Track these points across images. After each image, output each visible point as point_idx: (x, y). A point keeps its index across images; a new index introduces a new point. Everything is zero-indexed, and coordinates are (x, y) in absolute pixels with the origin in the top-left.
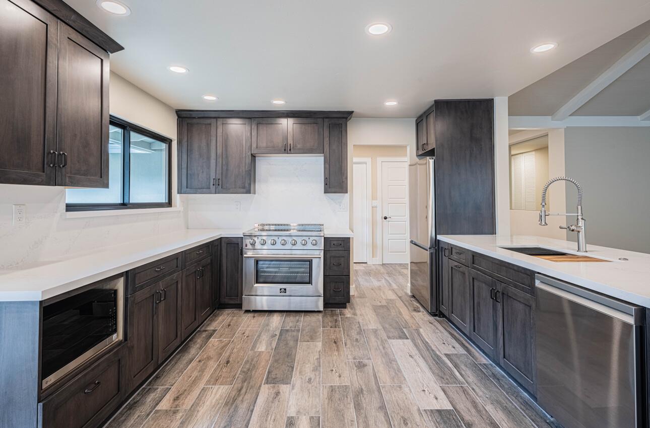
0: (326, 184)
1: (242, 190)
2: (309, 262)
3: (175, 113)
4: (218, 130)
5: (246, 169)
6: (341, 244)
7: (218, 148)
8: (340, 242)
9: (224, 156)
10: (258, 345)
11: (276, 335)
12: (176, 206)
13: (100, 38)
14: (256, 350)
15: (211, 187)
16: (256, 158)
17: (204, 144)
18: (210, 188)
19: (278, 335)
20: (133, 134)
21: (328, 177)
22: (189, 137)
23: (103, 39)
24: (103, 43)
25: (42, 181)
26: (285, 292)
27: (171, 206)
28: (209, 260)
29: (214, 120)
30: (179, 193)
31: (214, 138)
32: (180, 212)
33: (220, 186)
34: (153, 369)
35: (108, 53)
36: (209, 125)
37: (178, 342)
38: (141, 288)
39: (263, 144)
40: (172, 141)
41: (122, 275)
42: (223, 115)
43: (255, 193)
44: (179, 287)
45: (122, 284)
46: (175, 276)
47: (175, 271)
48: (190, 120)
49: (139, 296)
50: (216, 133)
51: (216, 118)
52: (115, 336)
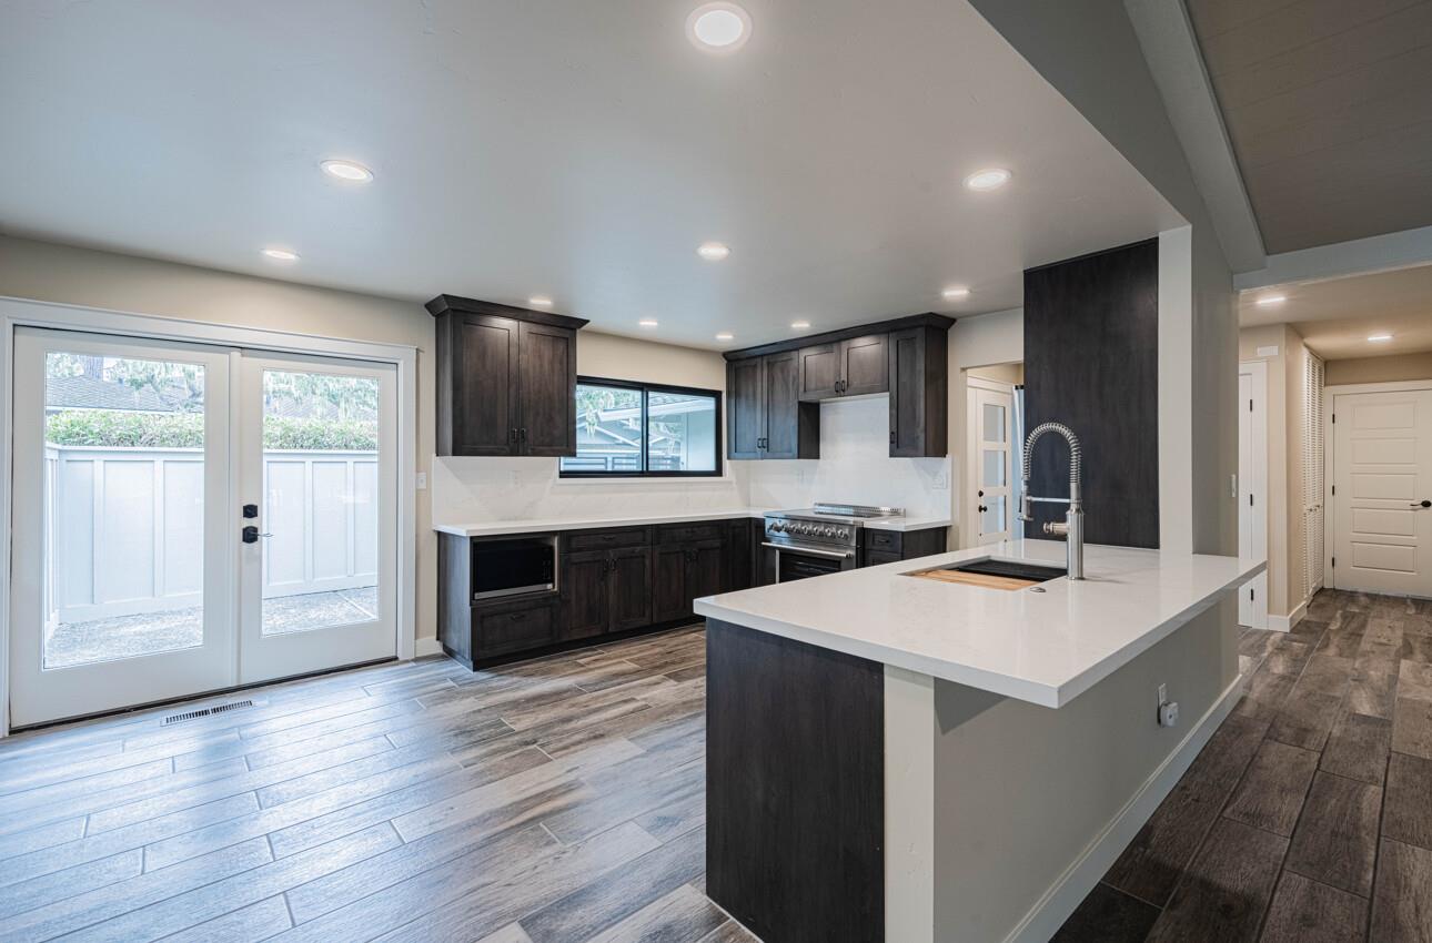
0: (893, 444)
1: (788, 454)
3: (720, 357)
5: (793, 424)
6: (888, 542)
7: (764, 397)
9: (770, 407)
12: (726, 476)
16: (821, 406)
18: (756, 452)
21: (895, 430)
22: (737, 385)
23: (565, 321)
24: (565, 325)
28: (717, 543)
29: (759, 360)
30: (729, 458)
31: (759, 384)
32: (731, 483)
33: (766, 448)
34: (599, 633)
35: (575, 330)
36: (755, 366)
37: (645, 621)
38: (579, 550)
39: (811, 385)
40: (720, 392)
41: (554, 533)
42: (768, 350)
43: (818, 457)
44: (647, 562)
45: (556, 543)
46: (639, 549)
47: (638, 545)
48: (738, 363)
49: (575, 557)
50: (762, 376)
51: (762, 356)
52: (550, 586)
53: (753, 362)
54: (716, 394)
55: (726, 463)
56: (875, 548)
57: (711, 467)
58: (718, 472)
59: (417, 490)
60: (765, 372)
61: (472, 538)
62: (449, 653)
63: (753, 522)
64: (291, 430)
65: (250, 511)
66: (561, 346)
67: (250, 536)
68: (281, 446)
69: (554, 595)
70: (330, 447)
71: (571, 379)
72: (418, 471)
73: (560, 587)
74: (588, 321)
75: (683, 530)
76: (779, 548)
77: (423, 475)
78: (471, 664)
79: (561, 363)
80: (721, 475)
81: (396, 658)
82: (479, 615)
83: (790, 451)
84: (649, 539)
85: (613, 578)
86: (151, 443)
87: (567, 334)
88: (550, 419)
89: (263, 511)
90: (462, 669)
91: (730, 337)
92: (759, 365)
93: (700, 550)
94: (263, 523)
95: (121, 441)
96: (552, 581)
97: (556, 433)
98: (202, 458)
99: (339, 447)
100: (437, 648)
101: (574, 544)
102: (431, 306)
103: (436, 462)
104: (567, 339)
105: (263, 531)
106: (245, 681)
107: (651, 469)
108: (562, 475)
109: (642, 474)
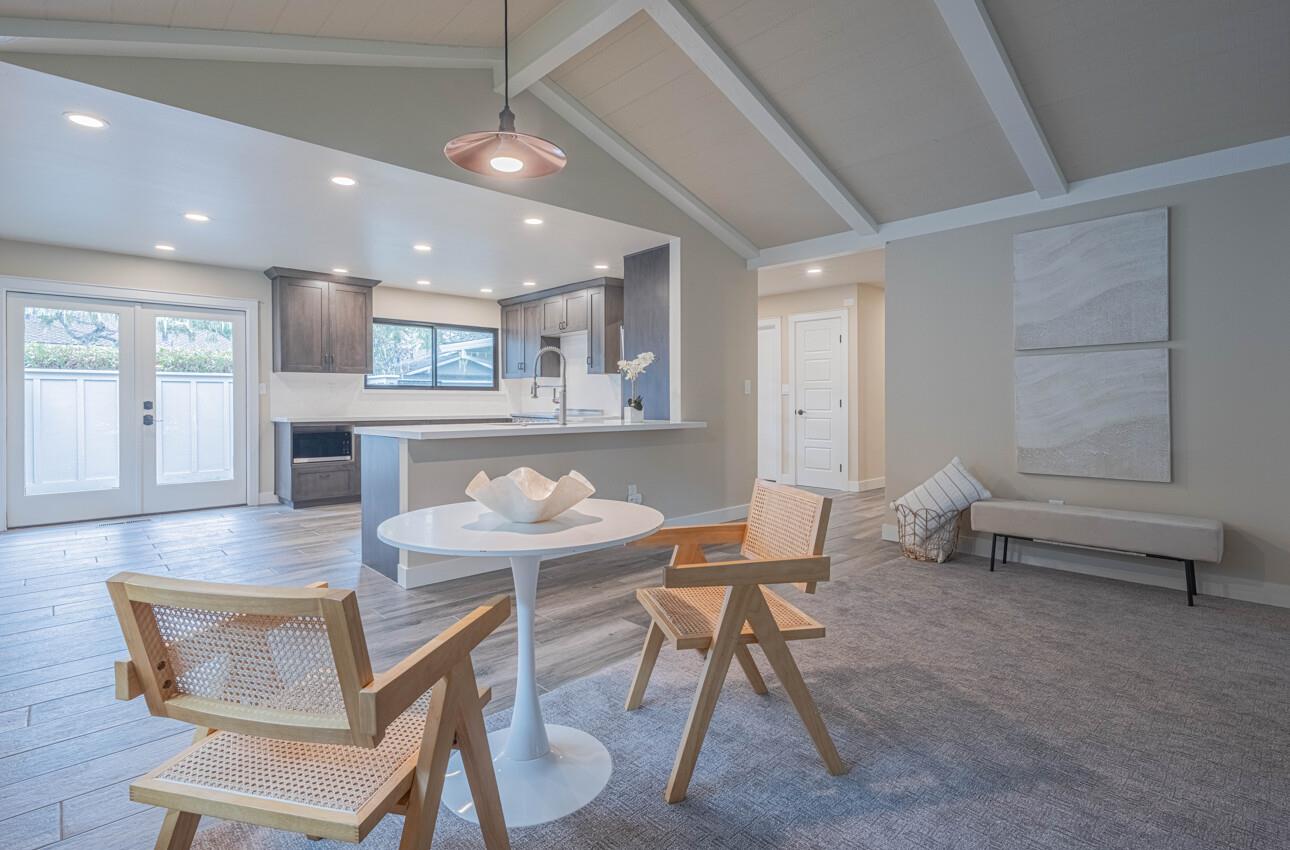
3: (497, 304)
12: (501, 390)
21: (590, 355)
22: (507, 322)
30: (503, 377)
31: (519, 324)
32: (504, 395)
35: (371, 287)
36: (517, 310)
39: (548, 325)
40: (497, 330)
43: (559, 374)
48: (507, 306)
50: (520, 316)
51: (521, 303)
52: (348, 458)
53: (515, 307)
54: (494, 331)
55: (502, 381)
57: (490, 384)
58: (496, 387)
59: (260, 396)
60: (523, 315)
61: (292, 423)
62: (282, 502)
64: (181, 358)
65: (148, 405)
66: (361, 299)
67: (148, 421)
68: (173, 370)
69: (351, 464)
70: (211, 371)
71: (368, 319)
72: (260, 382)
74: (380, 282)
77: (263, 385)
78: (292, 504)
79: (361, 309)
80: (497, 390)
81: (246, 505)
82: (297, 473)
86: (73, 366)
87: (366, 290)
88: (353, 348)
89: (158, 405)
90: (289, 509)
91: (490, 291)
92: (519, 310)
94: (158, 413)
95: (52, 365)
96: (350, 454)
97: (358, 358)
98: (117, 379)
99: (218, 371)
100: (275, 500)
102: (267, 273)
103: (273, 376)
104: (365, 294)
105: (158, 417)
106: (146, 512)
107: (438, 385)
108: (367, 387)
109: (432, 388)
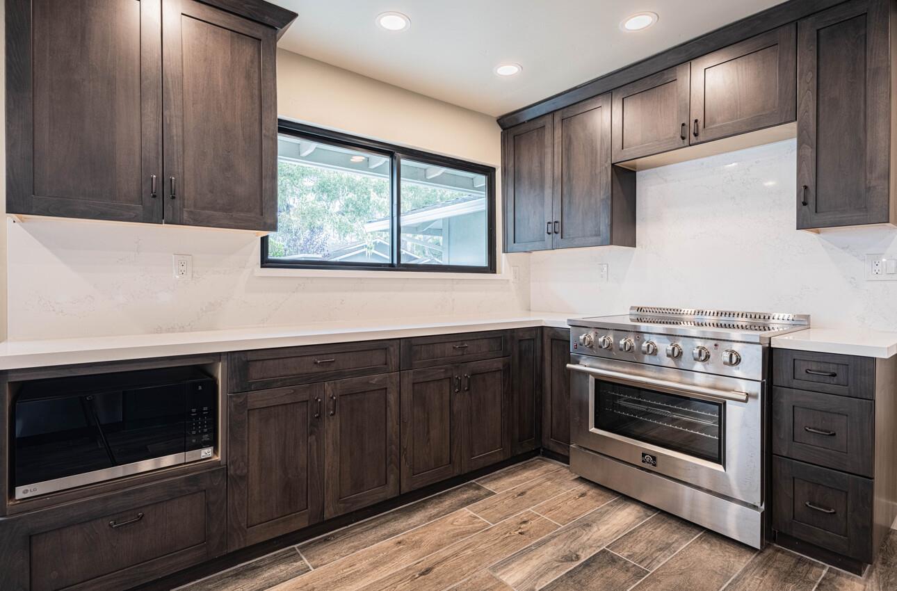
0: (805, 204)
1: (594, 239)
2: (717, 407)
3: (496, 122)
4: (556, 133)
5: (602, 197)
6: (834, 375)
7: (556, 168)
8: (832, 369)
9: (565, 179)
10: (513, 565)
11: (578, 558)
12: (501, 273)
13: (245, 6)
14: (498, 574)
15: (546, 239)
16: (638, 174)
17: (536, 164)
18: (544, 241)
19: (583, 560)
20: (405, 162)
21: (810, 182)
22: (516, 157)
23: (252, 7)
24: (257, 13)
25: (135, 216)
26: (655, 465)
27: (495, 273)
28: (498, 364)
29: (549, 118)
30: (504, 251)
31: (549, 150)
33: (559, 234)
34: (306, 524)
36: (543, 129)
37: (390, 492)
38: (266, 385)
40: (494, 169)
41: (218, 355)
42: (561, 103)
43: (633, 244)
44: (392, 398)
45: (220, 372)
46: (376, 378)
47: (375, 371)
48: (518, 129)
49: (257, 398)
50: (553, 139)
51: (553, 112)
52: (206, 452)
53: (540, 123)
54: (488, 171)
55: (501, 258)
56: (795, 383)
57: (483, 261)
58: (491, 268)
60: (558, 133)
63: (546, 332)
69: (215, 468)
73: (226, 455)
74: (297, 16)
75: (449, 346)
76: (593, 374)
80: (495, 272)
83: (598, 235)
84: (394, 361)
85: (332, 428)
87: (259, 31)
92: (549, 126)
93: (473, 374)
96: (213, 443)
97: (240, 190)
101: (255, 373)
107: (403, 262)
108: (266, 262)
109: (390, 267)
